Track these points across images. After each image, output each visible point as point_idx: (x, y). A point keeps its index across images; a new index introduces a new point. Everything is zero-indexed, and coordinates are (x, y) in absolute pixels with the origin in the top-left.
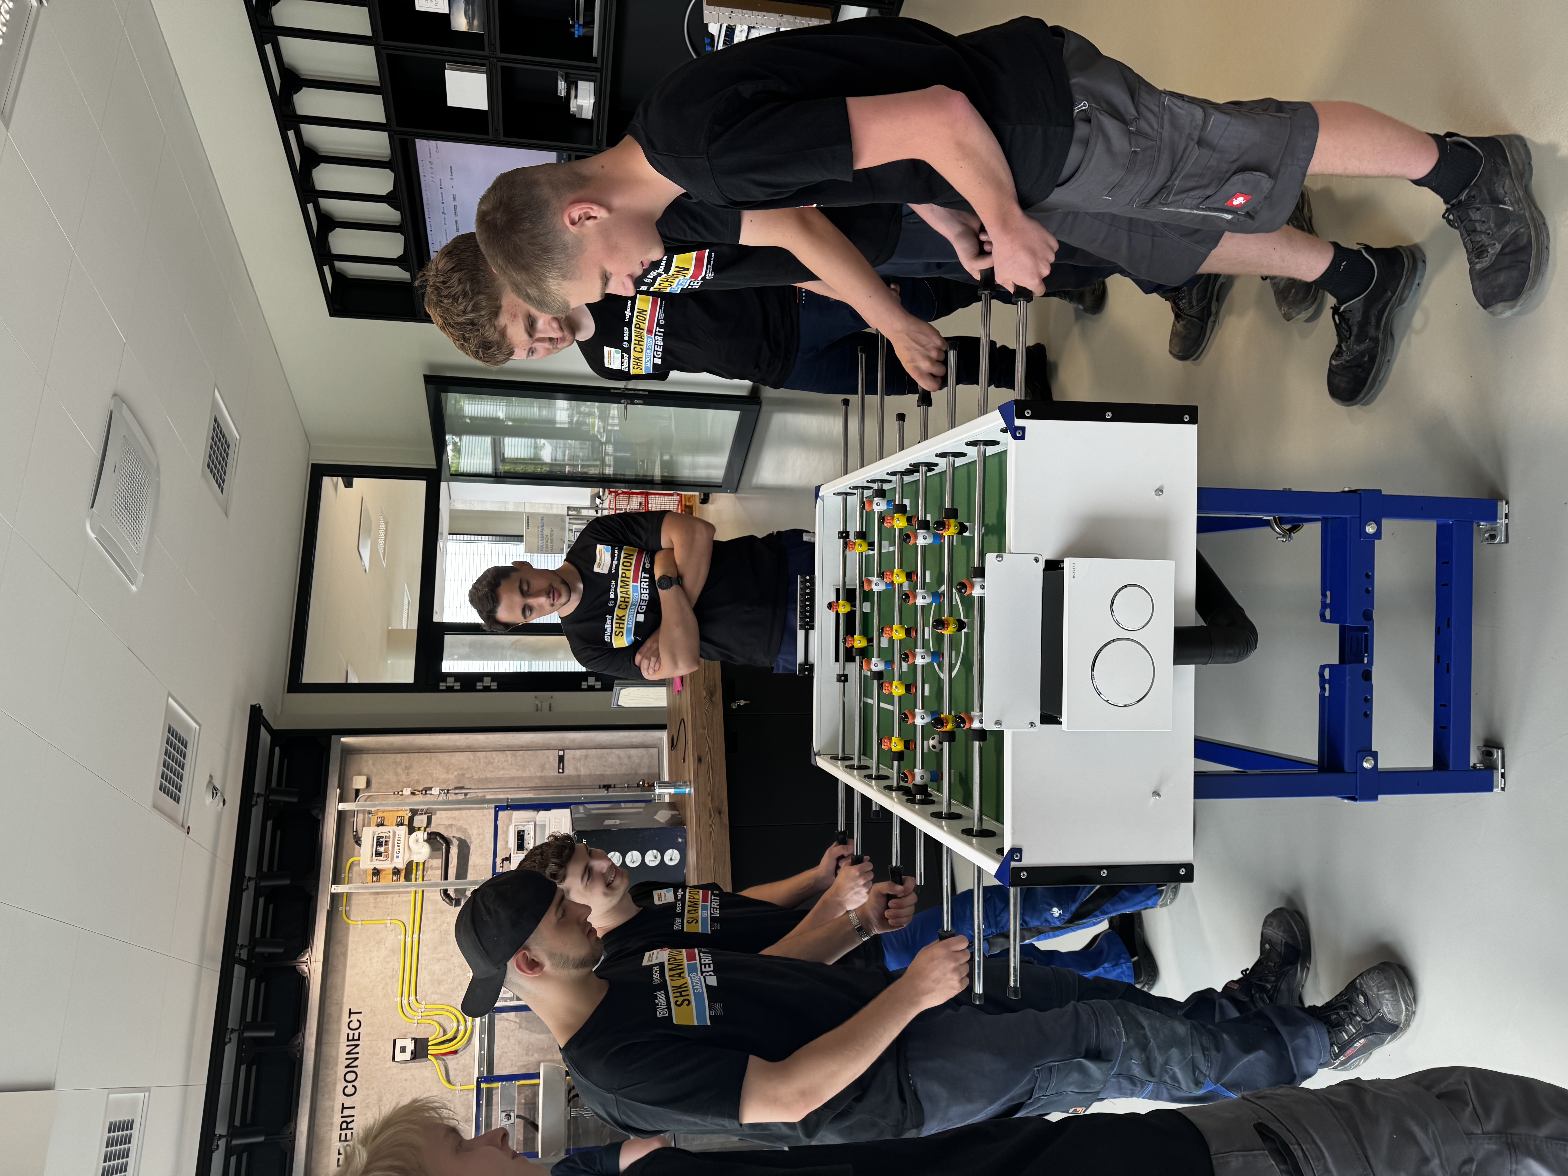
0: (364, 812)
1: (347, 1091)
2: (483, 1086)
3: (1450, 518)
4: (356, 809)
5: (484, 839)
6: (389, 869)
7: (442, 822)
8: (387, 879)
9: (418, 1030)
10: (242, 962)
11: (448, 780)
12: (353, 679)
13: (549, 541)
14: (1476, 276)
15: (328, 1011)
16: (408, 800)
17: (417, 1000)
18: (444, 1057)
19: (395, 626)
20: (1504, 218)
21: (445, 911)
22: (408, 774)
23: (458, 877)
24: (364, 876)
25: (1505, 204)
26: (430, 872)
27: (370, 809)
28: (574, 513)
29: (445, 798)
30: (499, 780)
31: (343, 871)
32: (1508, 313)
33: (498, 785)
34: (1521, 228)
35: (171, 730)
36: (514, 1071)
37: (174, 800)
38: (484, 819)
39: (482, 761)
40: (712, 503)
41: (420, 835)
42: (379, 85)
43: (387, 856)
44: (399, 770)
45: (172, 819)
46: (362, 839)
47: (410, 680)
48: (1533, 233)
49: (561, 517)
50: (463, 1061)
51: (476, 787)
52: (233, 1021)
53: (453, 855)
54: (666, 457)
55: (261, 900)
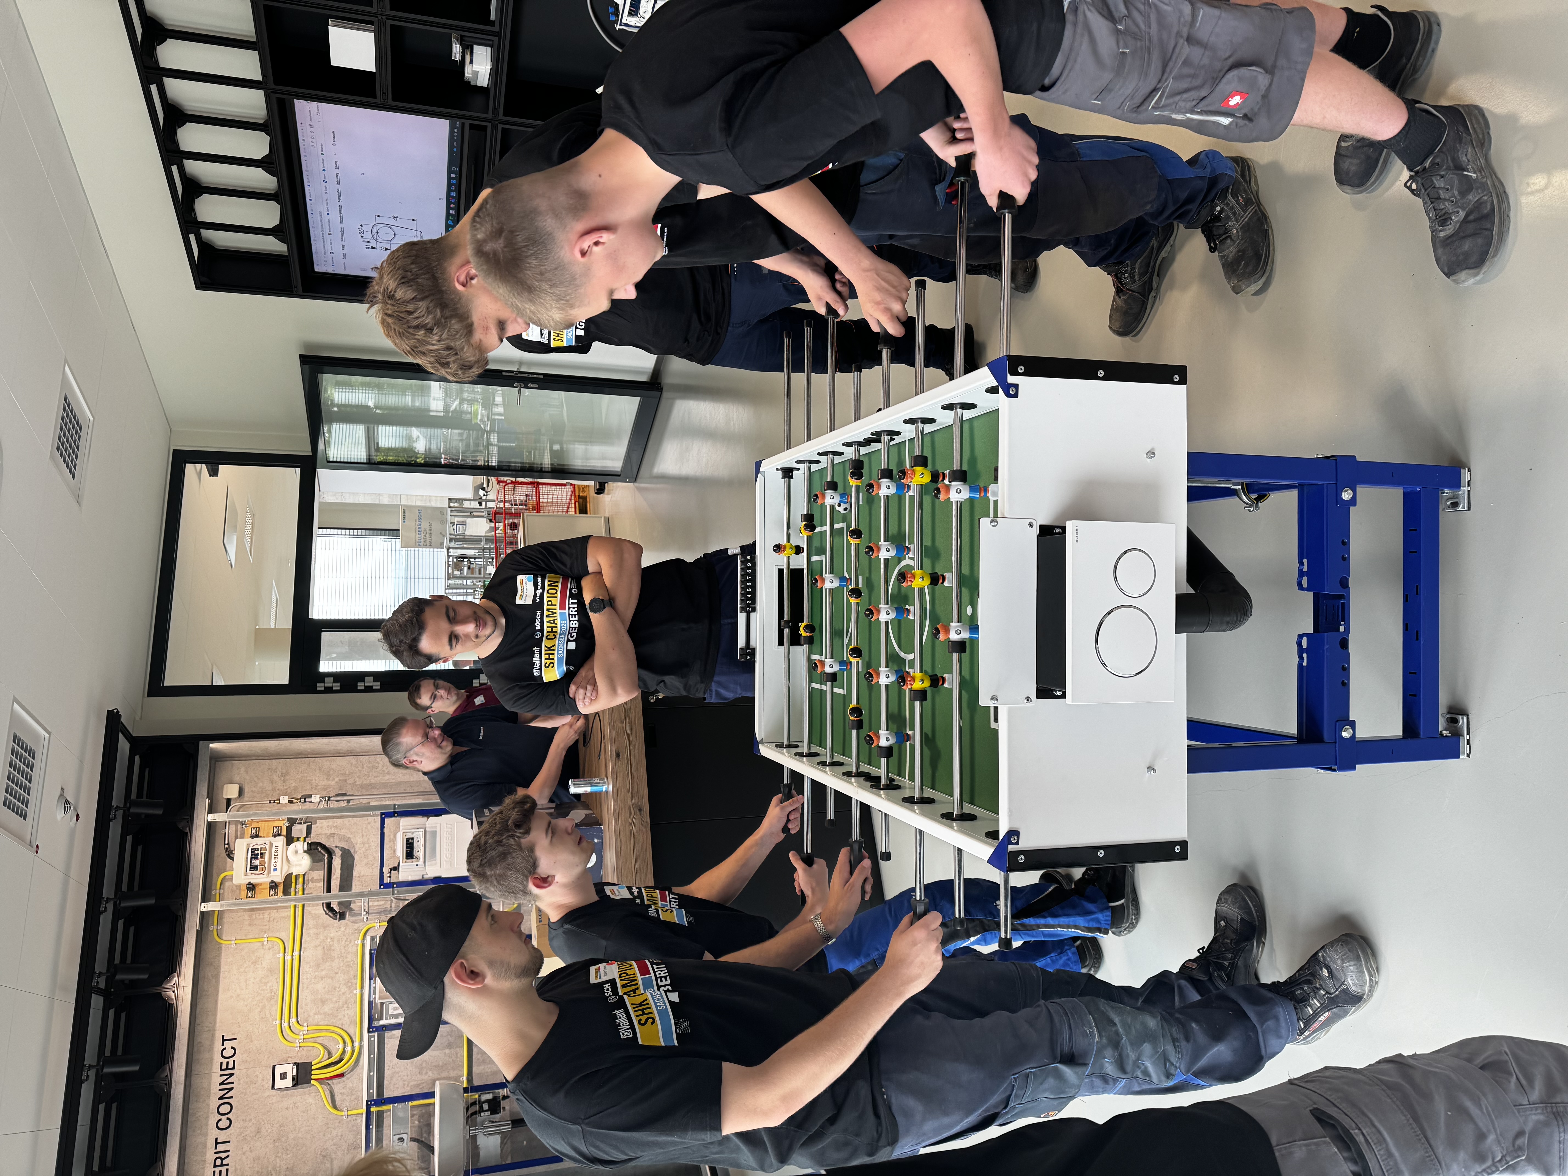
0: (236, 822)
1: (221, 1125)
2: (373, 1109)
3: (1418, 485)
4: (228, 820)
5: (369, 848)
6: (265, 883)
7: (322, 831)
8: (263, 894)
9: (299, 1054)
10: (99, 992)
11: (329, 786)
12: (219, 681)
13: (428, 535)
14: (1440, 245)
15: (198, 1039)
16: (284, 809)
17: (298, 1022)
18: (329, 1082)
19: (262, 625)
20: (1468, 186)
21: (328, 926)
22: (284, 781)
23: (342, 889)
24: (238, 891)
25: (1468, 171)
26: (311, 885)
27: (244, 820)
28: (456, 505)
29: (326, 805)
30: (385, 785)
31: (213, 888)
32: (1471, 281)
33: (384, 791)
34: (1484, 196)
35: (15, 739)
36: (407, 1091)
37: (21, 816)
38: (369, 827)
39: (365, 766)
40: (608, 494)
41: (300, 846)
42: (255, 40)
43: (263, 870)
44: (275, 777)
45: (18, 837)
46: (235, 852)
47: (285, 681)
48: (1495, 201)
49: (441, 511)
50: (350, 1085)
51: (360, 794)
52: (90, 1057)
53: (336, 866)
54: (556, 447)
55: (121, 923)
